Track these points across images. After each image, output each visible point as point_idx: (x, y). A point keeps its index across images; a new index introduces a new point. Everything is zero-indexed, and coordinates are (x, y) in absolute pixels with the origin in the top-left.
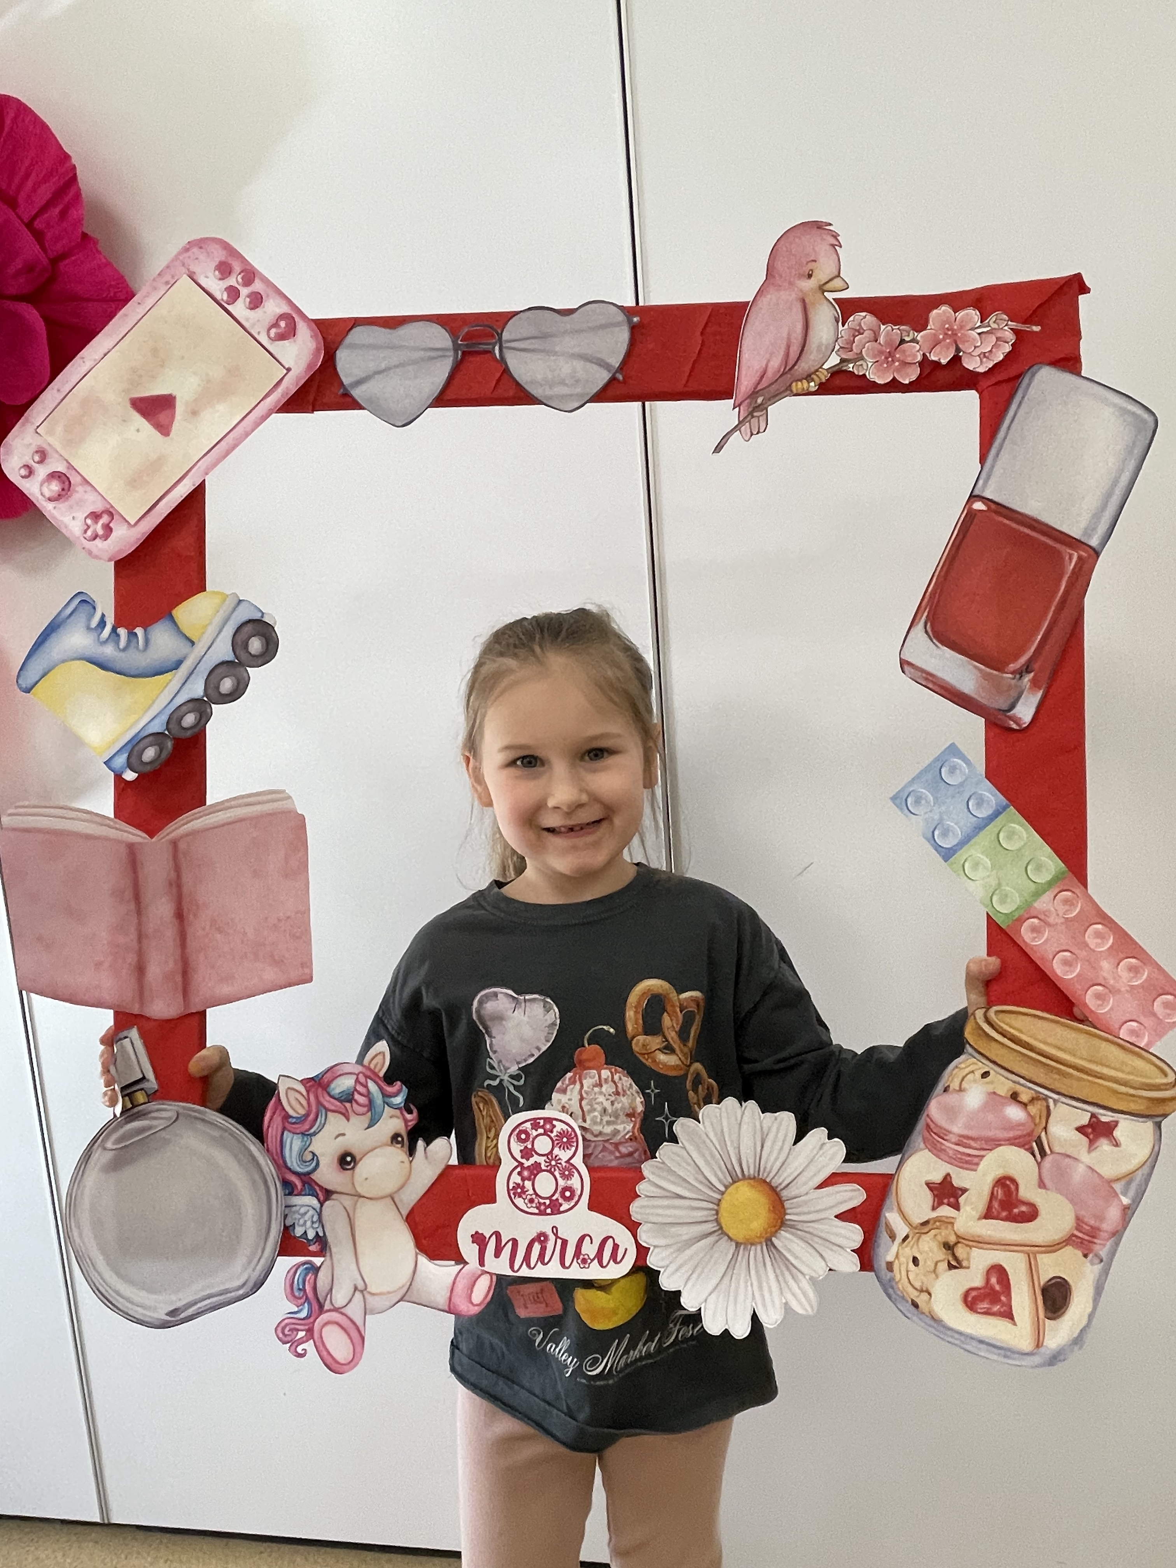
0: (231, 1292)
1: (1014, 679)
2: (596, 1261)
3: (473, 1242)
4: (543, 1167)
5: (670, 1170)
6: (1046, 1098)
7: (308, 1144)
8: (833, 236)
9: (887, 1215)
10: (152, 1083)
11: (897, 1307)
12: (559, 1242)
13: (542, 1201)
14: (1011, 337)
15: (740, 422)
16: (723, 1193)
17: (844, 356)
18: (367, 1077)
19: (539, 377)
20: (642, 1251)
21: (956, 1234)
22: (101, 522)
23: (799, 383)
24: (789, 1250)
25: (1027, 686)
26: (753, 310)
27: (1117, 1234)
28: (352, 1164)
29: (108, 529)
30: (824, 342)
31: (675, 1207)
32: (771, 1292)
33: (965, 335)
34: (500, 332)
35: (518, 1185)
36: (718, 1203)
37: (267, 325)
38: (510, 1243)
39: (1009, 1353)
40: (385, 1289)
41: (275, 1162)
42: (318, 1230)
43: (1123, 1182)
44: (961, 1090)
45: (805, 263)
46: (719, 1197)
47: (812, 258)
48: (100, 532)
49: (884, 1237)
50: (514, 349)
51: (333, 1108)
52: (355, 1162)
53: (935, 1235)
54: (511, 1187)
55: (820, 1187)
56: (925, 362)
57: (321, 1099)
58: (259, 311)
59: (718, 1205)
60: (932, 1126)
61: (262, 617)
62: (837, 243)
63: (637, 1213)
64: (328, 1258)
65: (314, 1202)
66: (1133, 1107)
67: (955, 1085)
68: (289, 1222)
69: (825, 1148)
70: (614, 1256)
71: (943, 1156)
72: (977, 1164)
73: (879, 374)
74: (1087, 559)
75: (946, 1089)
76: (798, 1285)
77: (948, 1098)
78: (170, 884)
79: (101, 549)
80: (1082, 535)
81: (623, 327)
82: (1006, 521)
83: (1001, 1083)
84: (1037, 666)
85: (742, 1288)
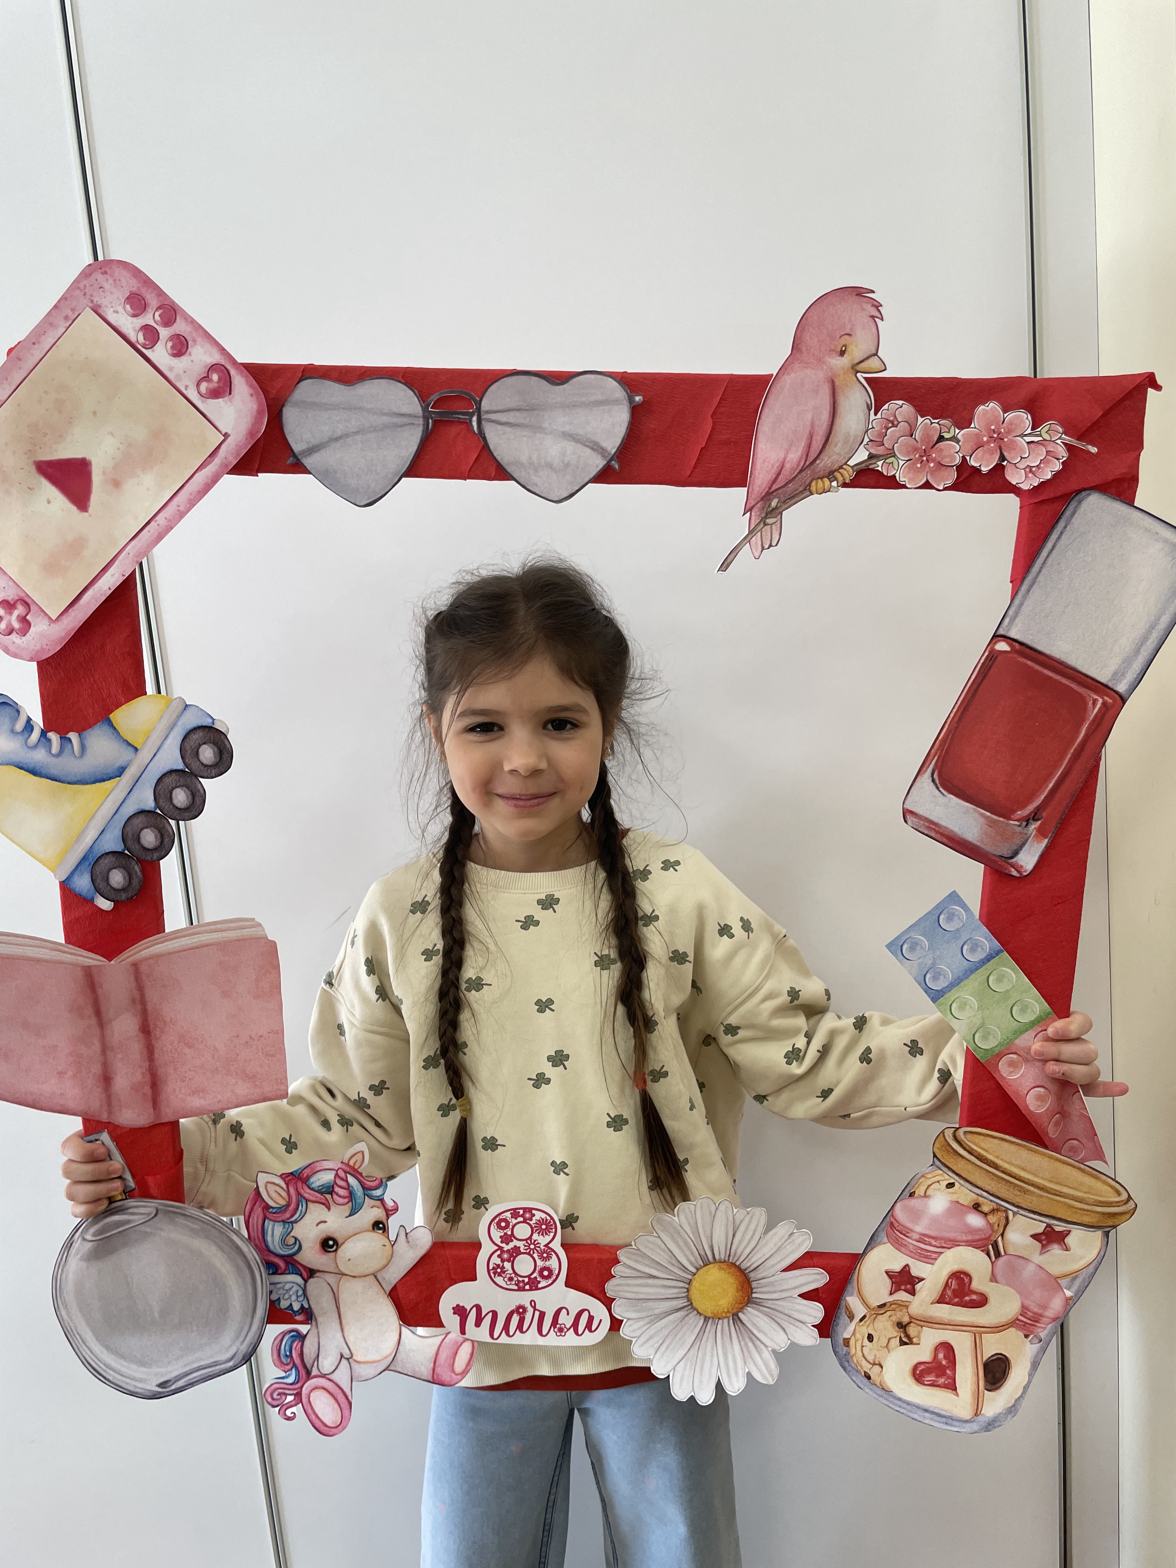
0: (220, 1364)
1: (1020, 826)
2: (572, 1329)
3: (454, 1313)
4: (522, 1251)
5: (645, 1255)
6: (1006, 1210)
7: (289, 1230)
8: (873, 305)
9: (848, 1298)
10: (129, 1181)
11: (851, 1379)
12: (537, 1313)
13: (521, 1279)
14: (1063, 454)
15: (750, 532)
17: (873, 451)
18: (346, 1172)
19: (524, 459)
20: (616, 1324)
21: (909, 1314)
22: (16, 613)
24: (754, 1325)
25: (1034, 834)
26: (773, 390)
27: (1060, 1320)
28: (335, 1248)
29: (26, 624)
30: (852, 434)
31: (647, 1285)
32: (734, 1360)
33: (1012, 441)
34: (479, 398)
35: (498, 1266)
36: (690, 1282)
37: (195, 377)
38: (490, 1315)
39: (950, 1421)
40: (370, 1358)
41: (257, 1248)
42: (303, 1303)
43: (1068, 1279)
44: (926, 1196)
45: (838, 337)
46: (690, 1277)
47: (847, 332)
48: (16, 625)
49: (843, 1318)
50: (493, 421)
51: (314, 1199)
52: (337, 1245)
53: (890, 1316)
54: (491, 1268)
55: (785, 1270)
56: (963, 466)
58: (185, 359)
59: (689, 1284)
60: (896, 1224)
61: (213, 723)
63: (612, 1290)
64: (314, 1326)
65: (298, 1279)
66: (1086, 1219)
67: (920, 1191)
68: (274, 1297)
69: (793, 1237)
70: (589, 1326)
71: (903, 1249)
72: (936, 1259)
73: (911, 475)
74: (1113, 705)
75: (912, 1195)
76: (760, 1356)
77: (913, 1202)
78: (133, 1001)
79: (19, 646)
80: (1110, 680)
81: (622, 406)
82: (1029, 663)
83: (965, 1194)
84: (1044, 814)
85: (708, 1357)
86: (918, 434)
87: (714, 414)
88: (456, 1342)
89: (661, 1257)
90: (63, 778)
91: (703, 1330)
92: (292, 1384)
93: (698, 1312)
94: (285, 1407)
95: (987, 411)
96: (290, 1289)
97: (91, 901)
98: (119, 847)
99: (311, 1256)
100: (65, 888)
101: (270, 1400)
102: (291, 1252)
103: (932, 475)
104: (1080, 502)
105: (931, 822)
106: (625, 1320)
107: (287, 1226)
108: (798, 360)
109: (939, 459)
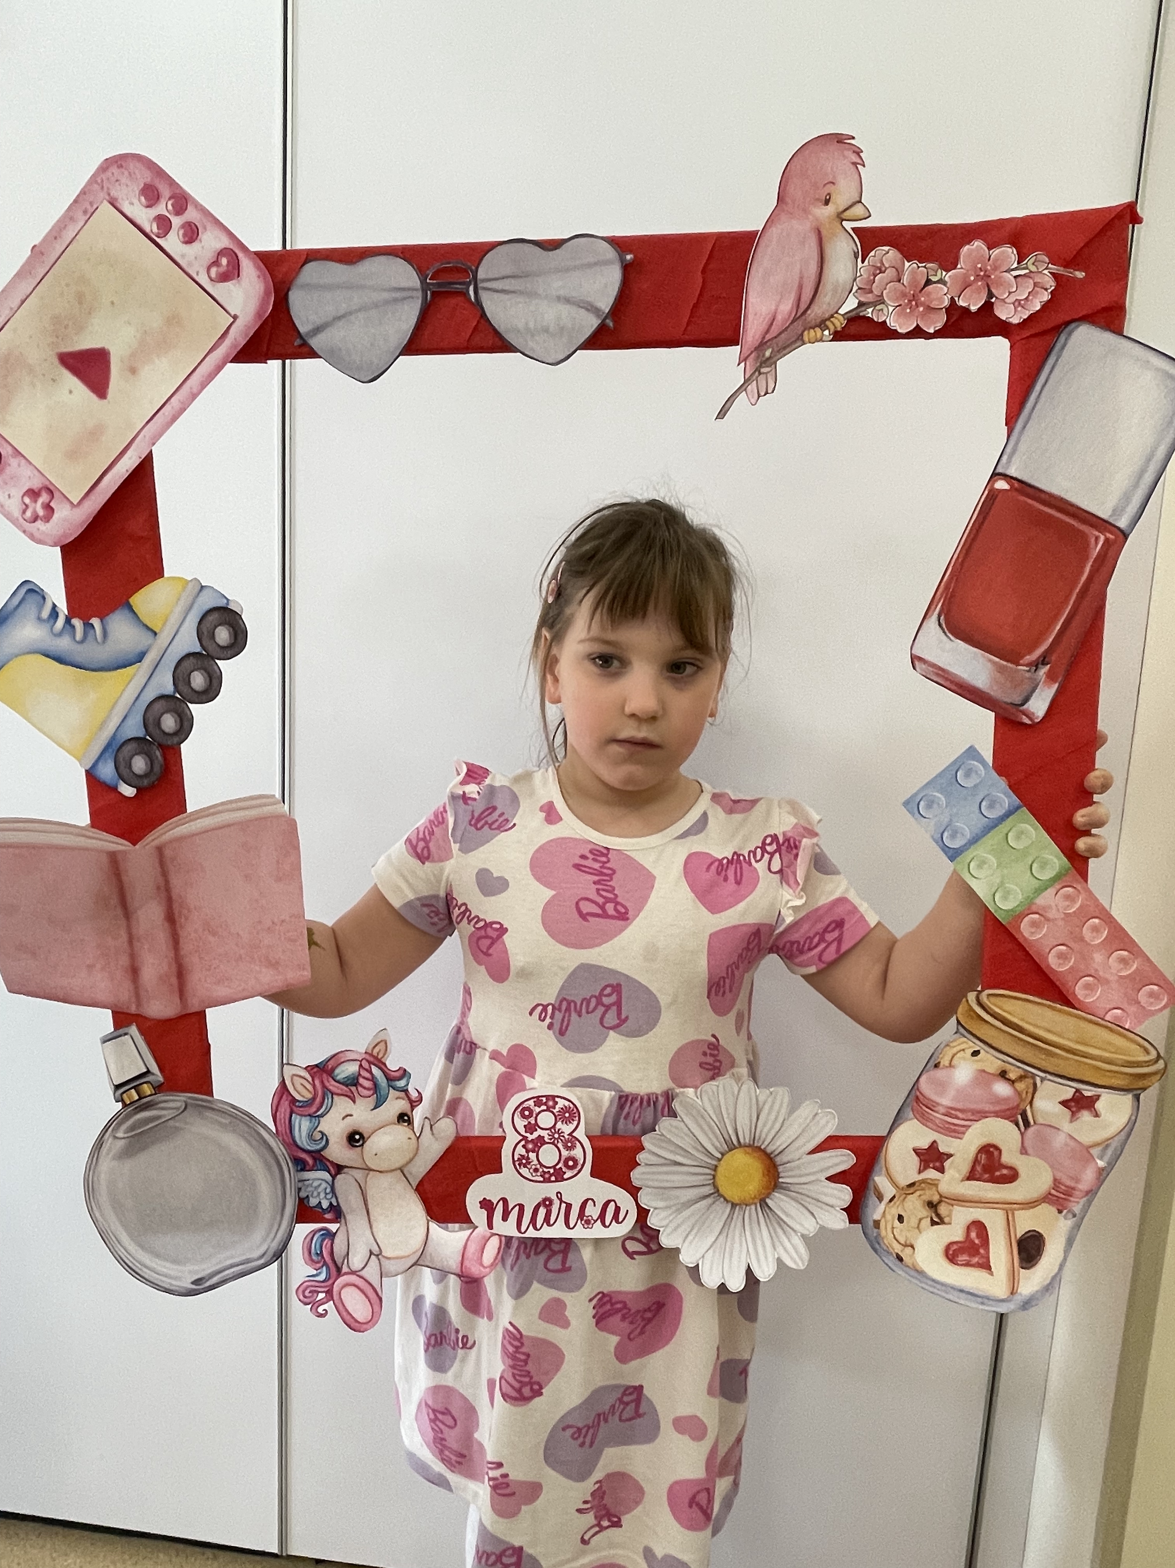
0: (250, 1262)
1: (1029, 671)
2: (599, 1221)
3: (481, 1208)
4: (547, 1140)
5: (670, 1141)
6: (1034, 1076)
8: (854, 152)
9: (877, 1179)
10: (158, 1076)
11: (883, 1262)
12: (564, 1205)
13: (545, 1170)
14: (1051, 284)
16: (719, 1160)
17: (862, 299)
18: (370, 1063)
19: (521, 325)
20: (643, 1213)
21: (939, 1193)
22: (40, 501)
23: (812, 331)
24: (782, 1210)
25: (1043, 680)
27: (1091, 1193)
28: (361, 1142)
29: (49, 509)
30: (841, 281)
31: (674, 1173)
32: (764, 1246)
33: (1000, 277)
34: (473, 268)
35: (523, 1156)
36: (715, 1168)
37: (206, 263)
38: (517, 1208)
39: (986, 1301)
41: (284, 1143)
43: (1100, 1148)
44: (950, 1066)
46: (715, 1163)
47: (830, 180)
48: (41, 512)
49: (872, 1199)
50: (490, 289)
51: (339, 1091)
53: (920, 1196)
54: (516, 1159)
55: (811, 1153)
56: (953, 307)
57: (327, 1084)
58: (196, 245)
59: (715, 1170)
60: (921, 1098)
61: (228, 604)
62: (860, 161)
63: (638, 1179)
66: (1115, 1082)
67: (945, 1062)
68: (303, 1194)
69: (817, 1118)
70: (616, 1217)
71: (931, 1125)
72: (964, 1133)
73: (901, 320)
74: (1115, 541)
75: (936, 1066)
76: (789, 1241)
77: (939, 1074)
78: (158, 888)
79: (43, 533)
80: (1110, 516)
81: (613, 266)
82: (1030, 501)
83: (991, 1062)
84: (1053, 658)
85: (737, 1245)
86: (905, 279)
87: (704, 271)
88: (484, 1237)
89: (686, 1143)
90: (87, 666)
91: (730, 1216)
92: (323, 1282)
93: (725, 1199)
94: (316, 1305)
95: (972, 250)
96: (320, 1185)
97: (114, 789)
98: (141, 733)
99: (338, 1151)
100: (90, 775)
101: (301, 1297)
102: (318, 1147)
103: (922, 319)
104: (1070, 334)
105: (940, 668)
106: (652, 1210)
107: (314, 1119)
108: (783, 211)
109: (927, 303)
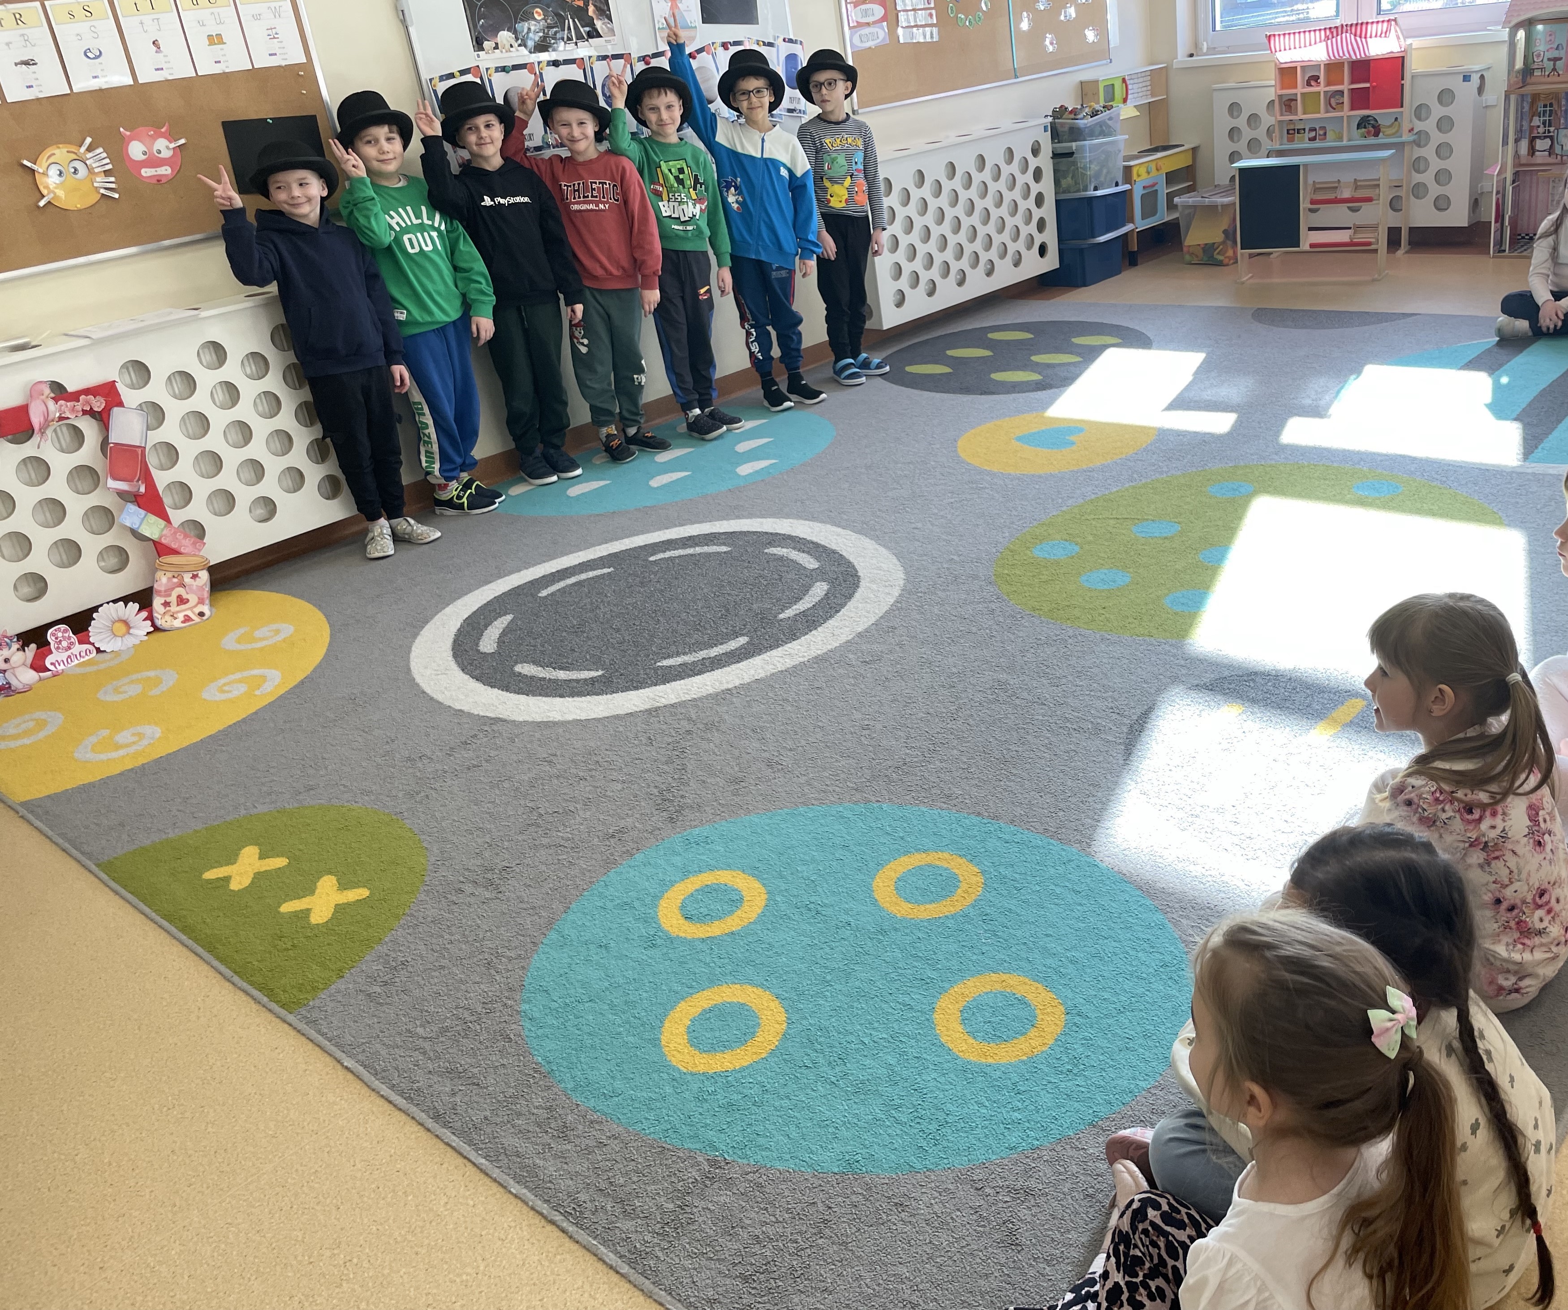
3: (51, 665)
6: (181, 574)
9: (154, 614)
12: (74, 655)
14: (103, 400)
16: (112, 627)
21: (173, 612)
25: (140, 484)
33: (92, 401)
49: (156, 620)
53: (168, 614)
54: (55, 648)
55: (136, 615)
63: (92, 640)
71: (163, 597)
72: (171, 595)
73: (72, 415)
77: (159, 583)
80: (140, 445)
83: (169, 575)
86: (69, 406)
89: (101, 626)
91: (121, 640)
93: (118, 636)
95: (85, 396)
103: (76, 414)
104: (112, 410)
106: (100, 647)
109: (76, 410)
